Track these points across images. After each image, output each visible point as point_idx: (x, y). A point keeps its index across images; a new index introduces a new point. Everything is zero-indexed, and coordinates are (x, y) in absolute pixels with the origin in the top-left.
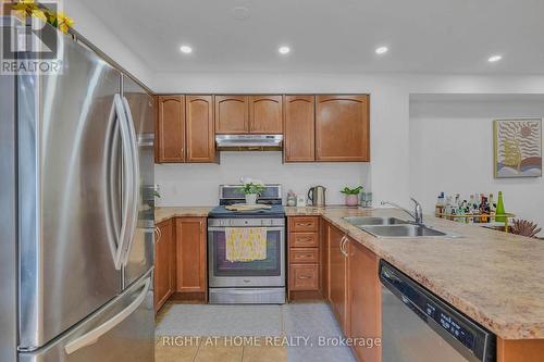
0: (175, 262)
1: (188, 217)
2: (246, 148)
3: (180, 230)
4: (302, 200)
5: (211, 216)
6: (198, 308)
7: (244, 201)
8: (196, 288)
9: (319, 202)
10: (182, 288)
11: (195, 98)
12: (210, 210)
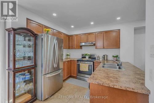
0: (71, 69)
1: (73, 60)
2: (87, 46)
3: (72, 63)
4: (101, 58)
5: (78, 61)
6: (75, 79)
7: (85, 58)
8: (75, 75)
9: (105, 59)
10: (72, 75)
11: (76, 35)
12: (78, 59)
